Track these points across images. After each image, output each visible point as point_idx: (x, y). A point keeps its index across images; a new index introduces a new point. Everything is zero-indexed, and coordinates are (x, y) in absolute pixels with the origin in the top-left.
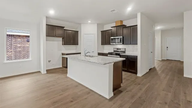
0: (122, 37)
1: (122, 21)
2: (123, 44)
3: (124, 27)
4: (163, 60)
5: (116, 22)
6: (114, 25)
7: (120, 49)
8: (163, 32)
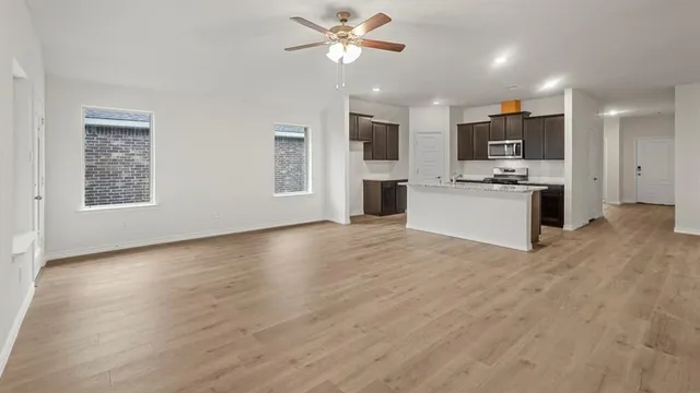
0: (521, 141)
1: (518, 103)
2: (524, 157)
3: (525, 116)
4: (624, 205)
5: (504, 104)
6: (497, 110)
7: (514, 171)
8: (624, 121)
